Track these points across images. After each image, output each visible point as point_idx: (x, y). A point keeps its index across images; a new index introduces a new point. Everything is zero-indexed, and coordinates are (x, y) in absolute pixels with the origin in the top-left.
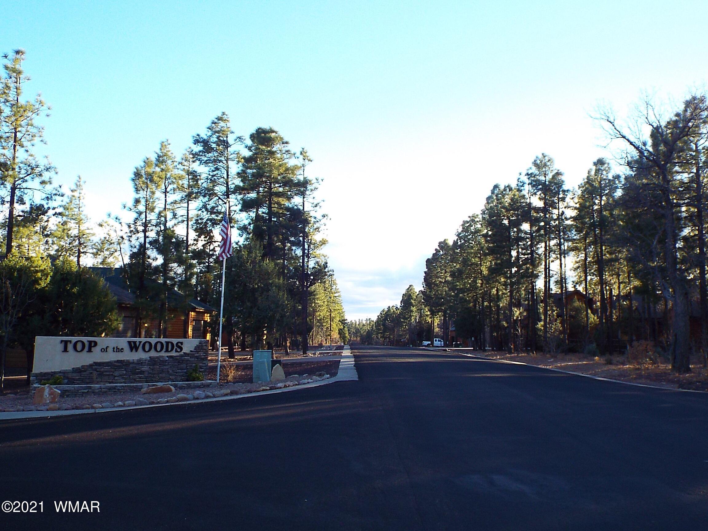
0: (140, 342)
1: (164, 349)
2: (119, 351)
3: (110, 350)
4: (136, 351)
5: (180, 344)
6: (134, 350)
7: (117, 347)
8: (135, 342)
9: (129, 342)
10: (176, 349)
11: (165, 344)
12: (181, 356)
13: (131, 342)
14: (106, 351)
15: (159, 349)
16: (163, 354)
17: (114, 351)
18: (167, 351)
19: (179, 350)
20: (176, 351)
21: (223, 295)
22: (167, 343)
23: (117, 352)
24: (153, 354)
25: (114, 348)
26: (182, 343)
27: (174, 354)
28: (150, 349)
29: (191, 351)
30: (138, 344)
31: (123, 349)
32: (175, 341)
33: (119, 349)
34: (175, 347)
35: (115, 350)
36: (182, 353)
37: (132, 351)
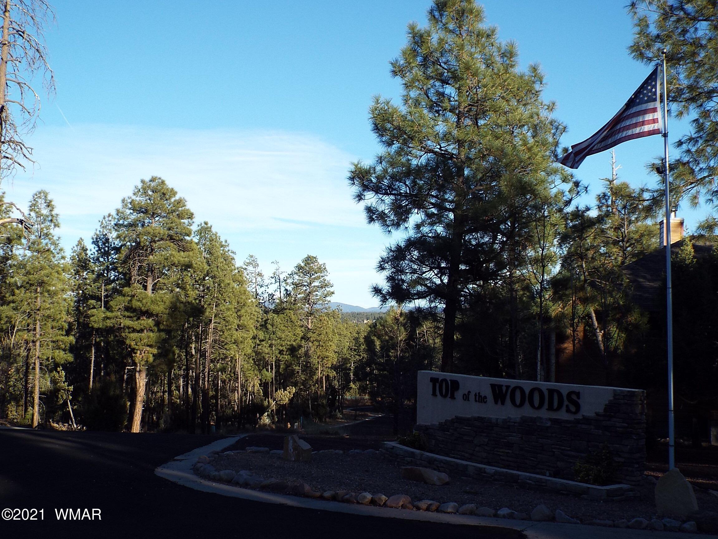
0: (508, 387)
1: (546, 405)
2: (481, 402)
3: (472, 397)
4: (503, 403)
5: (574, 397)
6: (500, 402)
7: (479, 393)
8: (500, 386)
9: (493, 386)
10: (567, 406)
11: (546, 393)
12: (577, 422)
13: (496, 385)
14: (468, 400)
15: (537, 402)
16: (544, 414)
17: (476, 401)
18: (550, 408)
19: (573, 409)
20: (568, 411)
21: (670, 284)
22: (551, 392)
23: (479, 402)
24: (528, 411)
25: (476, 395)
26: (578, 394)
27: (563, 415)
28: (522, 404)
29: (597, 414)
30: (504, 389)
31: (485, 397)
32: (565, 388)
33: (481, 396)
34: (566, 402)
35: (477, 397)
36: (579, 416)
37: (496, 402)
